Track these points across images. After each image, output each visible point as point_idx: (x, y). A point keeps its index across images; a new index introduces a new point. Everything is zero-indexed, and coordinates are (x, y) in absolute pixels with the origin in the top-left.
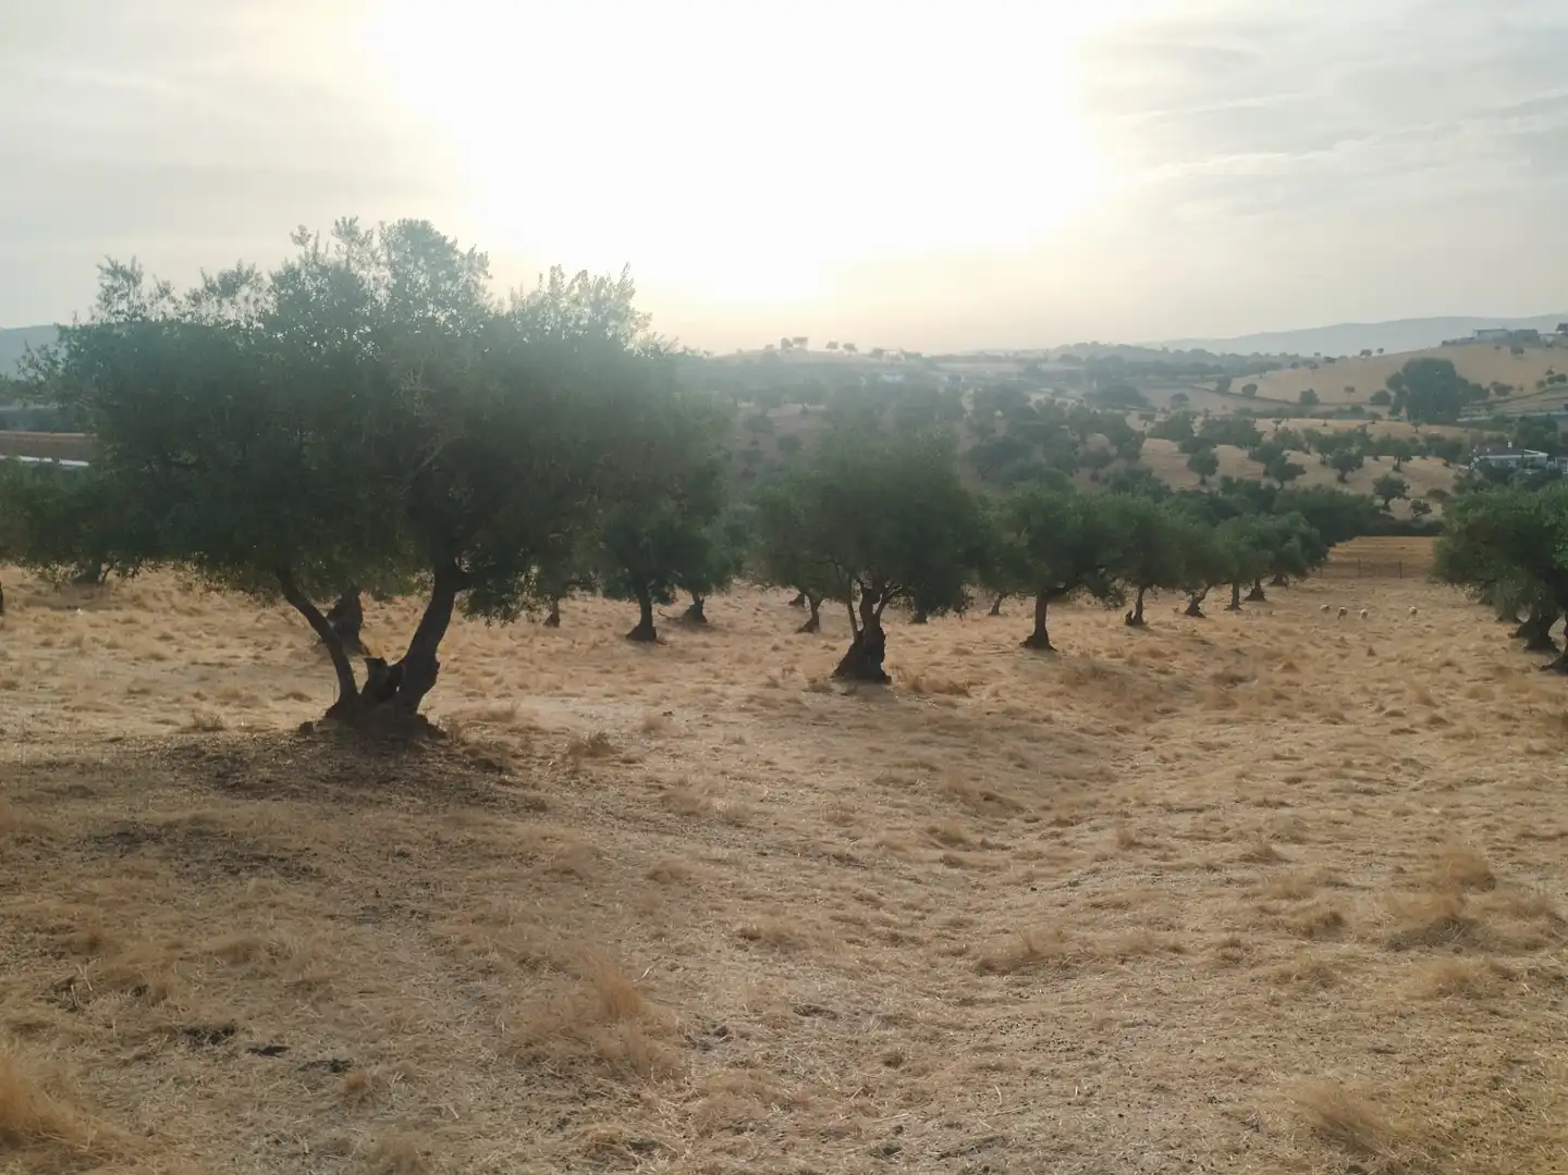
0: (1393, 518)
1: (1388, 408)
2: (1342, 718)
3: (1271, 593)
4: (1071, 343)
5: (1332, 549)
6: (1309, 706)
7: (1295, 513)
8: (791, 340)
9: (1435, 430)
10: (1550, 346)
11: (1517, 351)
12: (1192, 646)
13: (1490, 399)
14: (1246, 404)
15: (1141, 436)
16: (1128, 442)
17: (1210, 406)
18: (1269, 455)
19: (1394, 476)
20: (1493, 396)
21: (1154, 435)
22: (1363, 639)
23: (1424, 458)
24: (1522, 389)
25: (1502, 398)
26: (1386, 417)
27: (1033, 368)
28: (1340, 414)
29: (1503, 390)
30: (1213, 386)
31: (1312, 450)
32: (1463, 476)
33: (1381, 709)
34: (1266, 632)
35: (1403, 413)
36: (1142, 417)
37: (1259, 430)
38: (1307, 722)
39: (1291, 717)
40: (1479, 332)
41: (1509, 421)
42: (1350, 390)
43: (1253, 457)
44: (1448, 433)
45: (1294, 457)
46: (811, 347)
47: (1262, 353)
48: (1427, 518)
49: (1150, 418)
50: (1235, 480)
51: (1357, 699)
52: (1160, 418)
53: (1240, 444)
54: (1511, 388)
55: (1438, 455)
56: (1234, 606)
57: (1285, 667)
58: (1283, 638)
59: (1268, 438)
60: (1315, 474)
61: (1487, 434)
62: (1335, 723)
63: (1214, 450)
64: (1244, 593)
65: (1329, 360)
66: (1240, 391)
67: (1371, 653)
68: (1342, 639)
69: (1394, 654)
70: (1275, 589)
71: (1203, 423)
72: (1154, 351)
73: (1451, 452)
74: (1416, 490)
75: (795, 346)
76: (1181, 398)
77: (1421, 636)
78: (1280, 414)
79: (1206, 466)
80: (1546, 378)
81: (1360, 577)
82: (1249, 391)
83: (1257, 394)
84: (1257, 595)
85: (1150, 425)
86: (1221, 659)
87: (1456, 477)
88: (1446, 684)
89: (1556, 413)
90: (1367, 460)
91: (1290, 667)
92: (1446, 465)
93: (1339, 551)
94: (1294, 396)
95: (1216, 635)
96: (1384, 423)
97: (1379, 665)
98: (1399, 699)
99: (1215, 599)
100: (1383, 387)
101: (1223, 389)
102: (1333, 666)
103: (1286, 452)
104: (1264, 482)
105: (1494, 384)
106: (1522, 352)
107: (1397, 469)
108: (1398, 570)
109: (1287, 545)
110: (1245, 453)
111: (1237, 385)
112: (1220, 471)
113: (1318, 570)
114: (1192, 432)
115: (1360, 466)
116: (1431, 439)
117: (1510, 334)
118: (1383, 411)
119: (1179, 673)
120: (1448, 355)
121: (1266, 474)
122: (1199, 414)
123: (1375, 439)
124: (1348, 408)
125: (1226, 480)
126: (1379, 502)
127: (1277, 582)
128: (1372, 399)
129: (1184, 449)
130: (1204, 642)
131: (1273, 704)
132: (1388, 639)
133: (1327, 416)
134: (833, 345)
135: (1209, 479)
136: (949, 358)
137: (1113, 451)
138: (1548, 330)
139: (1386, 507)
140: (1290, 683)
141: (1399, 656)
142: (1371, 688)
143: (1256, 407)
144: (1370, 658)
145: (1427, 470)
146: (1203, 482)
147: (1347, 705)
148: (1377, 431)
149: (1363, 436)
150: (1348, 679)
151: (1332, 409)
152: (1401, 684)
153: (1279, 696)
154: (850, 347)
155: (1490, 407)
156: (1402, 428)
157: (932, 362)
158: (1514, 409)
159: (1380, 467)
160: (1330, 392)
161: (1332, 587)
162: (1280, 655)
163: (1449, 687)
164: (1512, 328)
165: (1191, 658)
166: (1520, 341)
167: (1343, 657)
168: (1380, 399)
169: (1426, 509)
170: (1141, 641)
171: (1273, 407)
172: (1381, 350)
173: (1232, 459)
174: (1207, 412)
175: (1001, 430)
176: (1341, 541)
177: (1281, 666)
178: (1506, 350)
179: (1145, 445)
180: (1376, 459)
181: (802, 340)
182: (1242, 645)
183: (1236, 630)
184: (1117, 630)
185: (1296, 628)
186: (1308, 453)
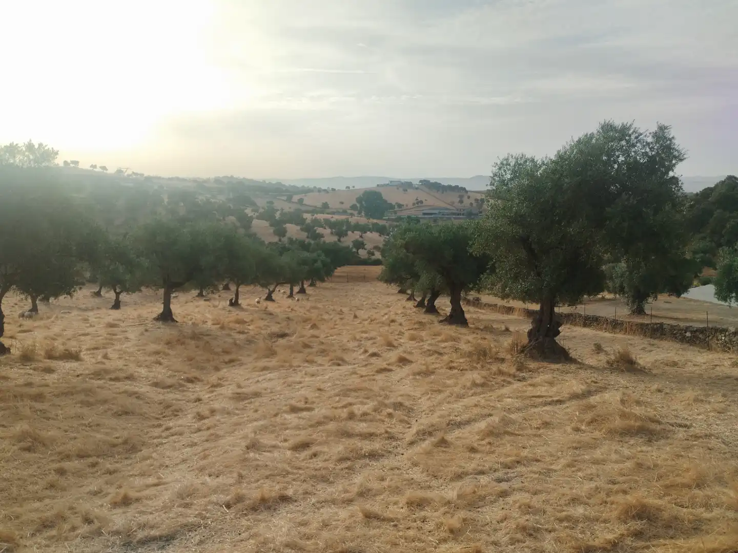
0: (360, 258)
1: (357, 212)
2: (343, 360)
3: (309, 290)
4: (221, 176)
5: (336, 270)
6: (323, 352)
7: (319, 252)
8: (69, 161)
9: (375, 221)
10: (417, 189)
11: (405, 190)
12: (264, 316)
13: (395, 210)
14: (299, 206)
15: (251, 218)
16: (246, 222)
17: (283, 206)
18: (308, 228)
19: (360, 239)
20: (396, 209)
21: (258, 218)
22: (351, 310)
23: (371, 232)
24: (407, 206)
25: (400, 209)
26: (356, 215)
27: (201, 184)
28: (338, 213)
29: (400, 206)
30: (285, 198)
31: (326, 227)
32: (387, 240)
33: (366, 351)
34: (305, 308)
35: (363, 214)
36: (253, 211)
37: (305, 217)
38: (321, 365)
39: (311, 362)
40: (391, 182)
41: (403, 218)
42: (342, 203)
43: (302, 230)
44: (381, 223)
45: (320, 230)
46: (80, 166)
47: (306, 186)
48: (373, 257)
49: (256, 211)
50: (294, 239)
51: (352, 345)
52: (261, 210)
53: (297, 224)
54: (403, 205)
55: (377, 231)
56: (291, 296)
57: (311, 326)
58: (312, 311)
59: (308, 221)
60: (329, 237)
61: (395, 223)
62: (339, 365)
63: (284, 226)
64: (296, 289)
65: (333, 190)
66: (296, 201)
67: (355, 317)
68: (341, 310)
69: (366, 317)
70: (311, 288)
71: (281, 214)
72: (260, 182)
73: (382, 231)
74: (369, 246)
75: (71, 165)
76: (271, 203)
77: (376, 308)
78: (314, 211)
79: (281, 233)
80: (415, 202)
81: (348, 282)
82: (301, 201)
83: (304, 203)
84: (302, 291)
85: (256, 214)
86: (279, 323)
87: (384, 240)
88: (397, 333)
89: (420, 216)
90: (349, 233)
91: (314, 326)
92: (380, 236)
93: (339, 271)
94: (319, 205)
95: (278, 311)
96: (356, 218)
97: (360, 323)
98: (374, 343)
99: (281, 292)
100: (354, 202)
101: (289, 199)
102: (336, 325)
103: (316, 228)
104: (307, 241)
105: (396, 203)
106: (407, 191)
107: (361, 237)
108: (364, 279)
109: (316, 264)
110: (299, 228)
111: (296, 198)
112: (288, 235)
113: (330, 279)
114: (275, 217)
115: (346, 235)
116: (375, 225)
117: (402, 183)
118: (356, 213)
119: (252, 333)
120: (380, 190)
121: (308, 237)
122: (278, 210)
123: (352, 224)
124: (341, 211)
125: (291, 240)
126: (354, 250)
127: (312, 285)
128: (350, 207)
129: (271, 225)
130: (271, 314)
131: (300, 352)
132: (362, 310)
133: (333, 213)
134: (95, 167)
135: (283, 239)
136: (159, 178)
137: (238, 224)
138: (416, 183)
139: (358, 253)
140: (313, 336)
141: (369, 318)
142: (358, 337)
143: (303, 208)
144: (355, 320)
145: (373, 238)
146: (280, 240)
147: (345, 350)
148: (353, 220)
149: (348, 222)
150: (345, 332)
151: (335, 211)
152: (373, 334)
153: (306, 346)
154: (104, 168)
155: (395, 212)
156: (363, 220)
157: (149, 179)
158: (404, 214)
159: (354, 236)
160: (334, 204)
161: (337, 287)
162: (310, 319)
163: (399, 335)
164: (403, 181)
165: (262, 323)
166: (406, 186)
167: (341, 319)
168: (353, 207)
169: (373, 254)
170: (235, 314)
171: (310, 209)
172: (354, 187)
173: (293, 230)
174: (282, 209)
175: (182, 212)
176: (340, 267)
177: (309, 326)
178: (401, 189)
179: (253, 222)
180: (353, 232)
181: (76, 163)
182: (291, 315)
183: (289, 307)
184: (224, 309)
185: (320, 305)
186: (325, 229)
